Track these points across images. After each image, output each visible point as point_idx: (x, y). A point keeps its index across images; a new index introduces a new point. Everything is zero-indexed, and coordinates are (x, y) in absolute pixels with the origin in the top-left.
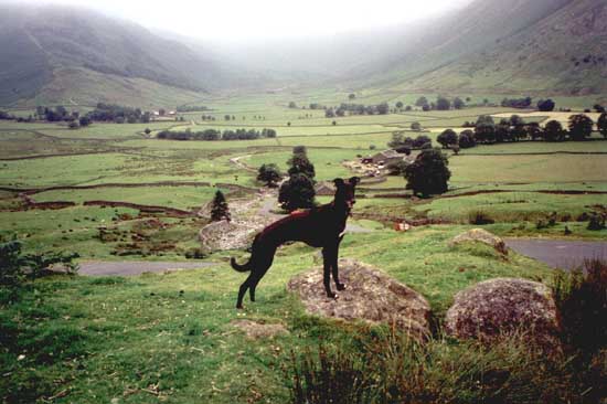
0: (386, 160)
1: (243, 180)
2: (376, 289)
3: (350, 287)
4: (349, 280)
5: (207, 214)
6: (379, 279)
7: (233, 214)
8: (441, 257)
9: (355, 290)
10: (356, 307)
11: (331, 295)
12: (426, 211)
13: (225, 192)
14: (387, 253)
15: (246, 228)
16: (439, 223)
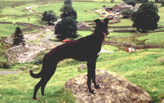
0: (121, 9)
1: (33, 20)
2: (119, 88)
3: (103, 87)
4: (102, 82)
5: (10, 41)
6: (120, 82)
7: (26, 41)
8: (157, 69)
9: (106, 88)
10: (106, 98)
11: (92, 92)
12: (145, 40)
13: (21, 27)
14: (123, 66)
15: (34, 50)
16: (152, 47)
